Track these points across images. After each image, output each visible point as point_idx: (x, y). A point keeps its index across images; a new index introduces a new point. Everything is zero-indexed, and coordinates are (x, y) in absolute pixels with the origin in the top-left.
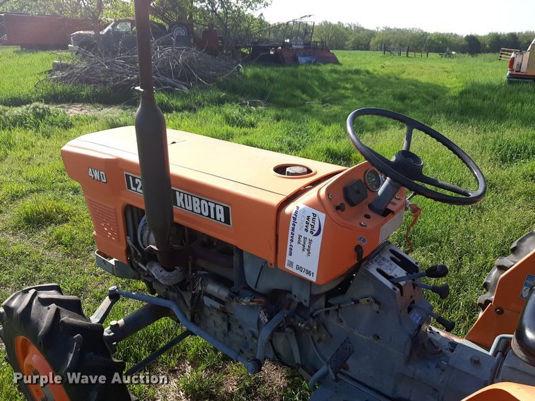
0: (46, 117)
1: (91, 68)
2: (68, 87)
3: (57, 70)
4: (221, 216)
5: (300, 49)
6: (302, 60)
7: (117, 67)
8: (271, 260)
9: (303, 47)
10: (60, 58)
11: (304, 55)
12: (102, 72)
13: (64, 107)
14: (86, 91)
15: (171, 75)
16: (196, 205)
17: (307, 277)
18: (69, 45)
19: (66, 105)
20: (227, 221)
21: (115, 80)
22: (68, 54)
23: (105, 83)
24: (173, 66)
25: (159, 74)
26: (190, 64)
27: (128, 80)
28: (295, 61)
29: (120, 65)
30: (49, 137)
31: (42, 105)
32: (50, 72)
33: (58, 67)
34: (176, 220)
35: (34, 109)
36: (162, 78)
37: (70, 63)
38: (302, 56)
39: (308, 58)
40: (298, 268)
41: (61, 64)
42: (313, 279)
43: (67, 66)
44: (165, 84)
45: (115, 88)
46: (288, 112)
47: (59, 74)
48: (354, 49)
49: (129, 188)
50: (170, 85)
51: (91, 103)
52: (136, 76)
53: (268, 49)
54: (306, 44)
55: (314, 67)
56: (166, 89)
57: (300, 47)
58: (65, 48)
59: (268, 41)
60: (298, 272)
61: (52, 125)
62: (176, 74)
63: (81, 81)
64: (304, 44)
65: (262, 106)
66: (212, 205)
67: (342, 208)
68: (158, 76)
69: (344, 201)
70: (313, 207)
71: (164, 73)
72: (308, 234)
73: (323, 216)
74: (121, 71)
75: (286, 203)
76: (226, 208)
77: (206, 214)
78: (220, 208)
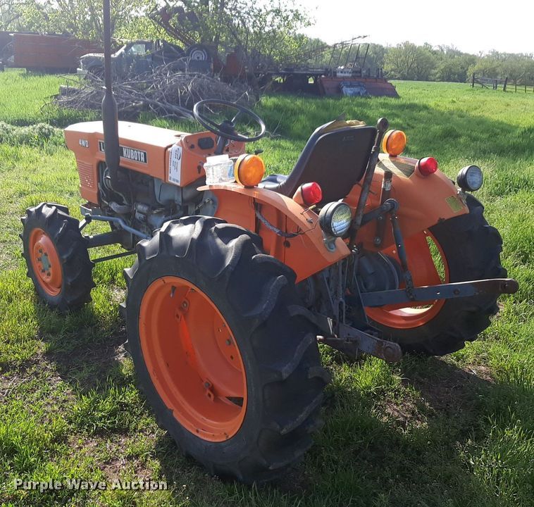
0: (51, 137)
1: (97, 93)
2: (73, 112)
3: (63, 94)
4: (143, 159)
5: (347, 78)
6: (348, 91)
7: (122, 93)
8: (163, 179)
9: (351, 75)
10: (67, 83)
11: (351, 86)
15: (178, 103)
16: (132, 154)
17: (176, 183)
18: (78, 69)
20: (145, 161)
21: (120, 106)
22: (76, 78)
24: (181, 93)
25: (165, 101)
26: (199, 91)
27: (133, 107)
28: (339, 93)
29: (127, 91)
30: (52, 155)
31: (47, 126)
32: (56, 96)
33: (64, 92)
34: (121, 164)
35: (41, 129)
36: (168, 106)
37: (77, 88)
38: (347, 86)
39: (356, 90)
40: (174, 180)
41: (68, 89)
42: (179, 184)
43: (74, 91)
44: (170, 112)
47: (64, 99)
48: (442, 79)
49: (101, 150)
50: (176, 113)
52: (141, 102)
53: (305, 78)
54: (356, 72)
55: (363, 100)
56: (170, 117)
57: (347, 75)
58: (74, 71)
59: (307, 68)
60: (173, 182)
61: (56, 144)
62: (183, 101)
63: (86, 106)
64: (353, 72)
66: (139, 153)
67: (192, 147)
68: (164, 103)
69: (196, 145)
70: (178, 145)
71: (170, 100)
72: (176, 160)
73: (181, 149)
74: (127, 96)
75: (171, 146)
76: (145, 153)
77: (136, 159)
78: (142, 154)
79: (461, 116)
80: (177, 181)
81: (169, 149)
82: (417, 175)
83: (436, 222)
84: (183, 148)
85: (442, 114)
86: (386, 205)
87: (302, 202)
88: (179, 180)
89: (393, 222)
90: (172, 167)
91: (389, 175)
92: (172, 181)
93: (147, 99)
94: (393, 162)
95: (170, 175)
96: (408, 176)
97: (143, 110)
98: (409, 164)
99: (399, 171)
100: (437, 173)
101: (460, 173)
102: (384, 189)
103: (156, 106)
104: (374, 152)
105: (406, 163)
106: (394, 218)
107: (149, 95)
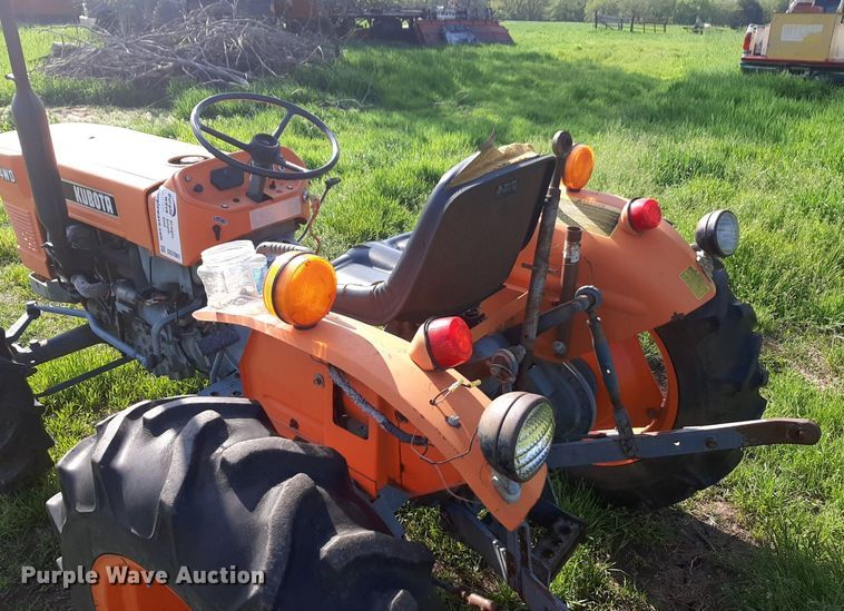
1: (104, 52)
2: (68, 82)
3: (56, 55)
4: (110, 208)
5: (450, 20)
6: (452, 37)
7: (141, 51)
8: (150, 248)
9: (454, 17)
10: (63, 38)
11: (458, 31)
12: (121, 58)
13: (60, 112)
14: (95, 86)
15: (225, 62)
16: (90, 198)
17: (173, 258)
18: (81, 17)
19: (64, 109)
20: (115, 214)
21: (139, 70)
23: (124, 75)
24: (228, 48)
25: (206, 61)
26: (254, 45)
27: (159, 71)
28: (440, 40)
29: (147, 48)
32: (46, 58)
33: (59, 52)
36: (210, 67)
37: (74, 45)
38: (453, 32)
39: (464, 35)
40: (169, 252)
41: (64, 47)
42: (180, 261)
43: (72, 49)
44: (214, 76)
45: (138, 83)
46: (397, 117)
50: (222, 77)
51: (101, 105)
52: (171, 64)
53: (400, 21)
54: (461, 13)
55: (469, 49)
56: (216, 84)
57: (449, 17)
58: (75, 21)
59: (399, 8)
60: (169, 256)
62: (232, 60)
63: (88, 73)
64: (456, 13)
65: (355, 108)
67: (198, 189)
68: (203, 64)
69: (206, 184)
70: (168, 187)
71: (213, 59)
72: (169, 216)
73: (174, 195)
74: (149, 56)
75: (156, 188)
76: (112, 199)
77: (99, 207)
78: (107, 199)
79: (593, 68)
80: (177, 256)
81: (154, 194)
82: (624, 230)
83: (669, 320)
84: (178, 194)
85: (569, 66)
86: (581, 301)
87: (430, 366)
88: (179, 252)
89: (593, 326)
90: (162, 229)
91: (575, 234)
92: (166, 254)
93: (179, 59)
94: (576, 203)
95: (161, 243)
96: (609, 233)
97: (174, 75)
98: (607, 207)
99: (590, 222)
100: (662, 226)
101: (702, 224)
102: (568, 260)
103: (192, 68)
104: (550, 199)
105: (601, 205)
106: (594, 321)
107: (181, 53)
